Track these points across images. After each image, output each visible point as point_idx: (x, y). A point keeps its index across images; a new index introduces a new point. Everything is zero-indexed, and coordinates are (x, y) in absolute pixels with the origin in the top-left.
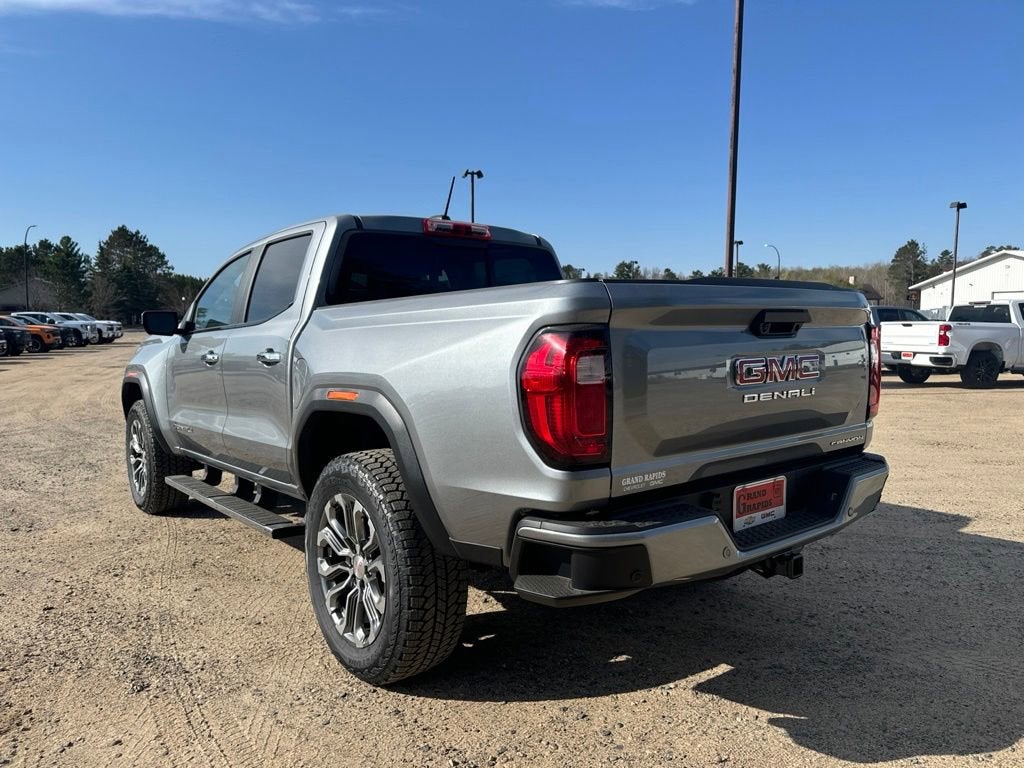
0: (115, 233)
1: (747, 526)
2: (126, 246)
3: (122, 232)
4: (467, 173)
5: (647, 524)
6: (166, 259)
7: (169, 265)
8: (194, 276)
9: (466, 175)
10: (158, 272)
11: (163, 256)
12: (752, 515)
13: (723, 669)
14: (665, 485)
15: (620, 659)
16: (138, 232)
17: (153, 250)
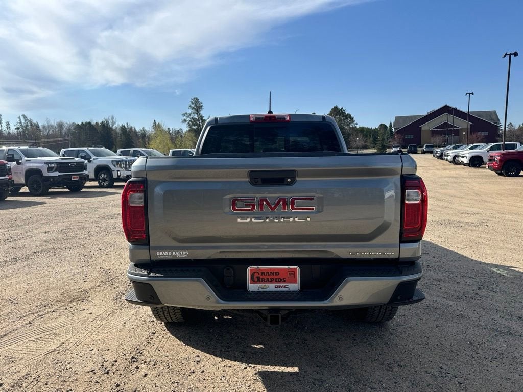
0: (332, 109)
1: (260, 290)
2: (337, 115)
3: (336, 108)
4: (506, 54)
5: (157, 275)
6: (354, 119)
7: (355, 122)
8: (369, 127)
9: (505, 56)
10: (351, 126)
11: (353, 119)
12: (267, 285)
13: (296, 369)
14: (187, 259)
15: (258, 346)
16: (342, 108)
17: (349, 116)
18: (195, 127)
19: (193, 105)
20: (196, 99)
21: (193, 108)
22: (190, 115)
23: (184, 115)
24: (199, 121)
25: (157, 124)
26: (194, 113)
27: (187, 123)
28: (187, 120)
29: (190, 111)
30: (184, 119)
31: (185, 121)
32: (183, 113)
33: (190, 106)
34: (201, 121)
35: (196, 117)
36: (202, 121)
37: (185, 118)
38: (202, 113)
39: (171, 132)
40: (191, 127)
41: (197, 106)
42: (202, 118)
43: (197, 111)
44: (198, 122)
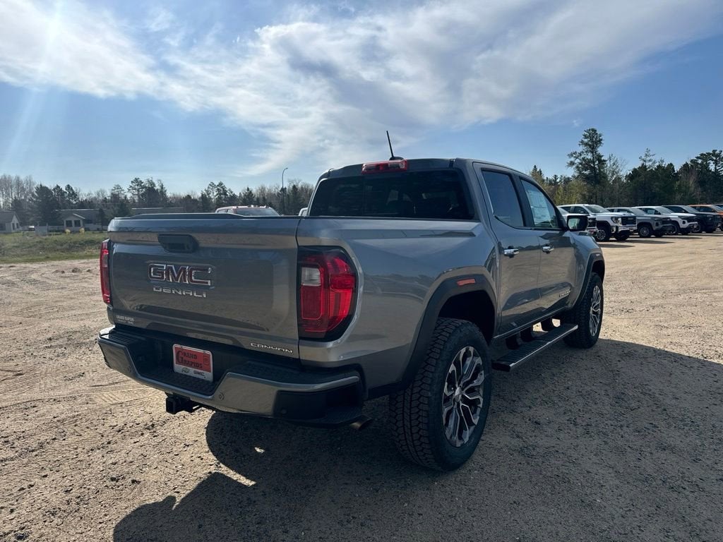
1: (184, 373)
18: (587, 172)
19: (586, 140)
20: (593, 130)
21: (586, 144)
22: (581, 155)
23: (571, 155)
24: (594, 163)
25: (538, 170)
26: (586, 152)
27: (574, 166)
28: (576, 162)
29: (581, 149)
30: (571, 162)
31: (572, 164)
32: (569, 153)
33: (582, 142)
34: (597, 163)
35: (589, 156)
36: (599, 163)
37: (572, 159)
38: (600, 150)
39: (558, 180)
40: (580, 173)
41: (593, 140)
42: (599, 158)
43: (593, 148)
44: (592, 165)
